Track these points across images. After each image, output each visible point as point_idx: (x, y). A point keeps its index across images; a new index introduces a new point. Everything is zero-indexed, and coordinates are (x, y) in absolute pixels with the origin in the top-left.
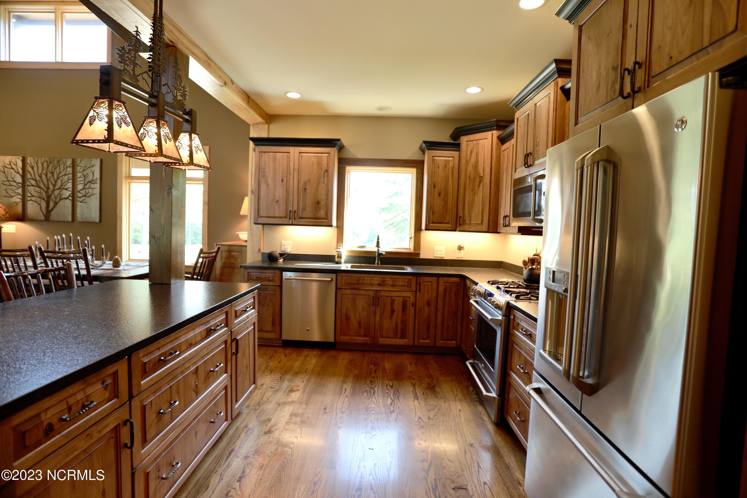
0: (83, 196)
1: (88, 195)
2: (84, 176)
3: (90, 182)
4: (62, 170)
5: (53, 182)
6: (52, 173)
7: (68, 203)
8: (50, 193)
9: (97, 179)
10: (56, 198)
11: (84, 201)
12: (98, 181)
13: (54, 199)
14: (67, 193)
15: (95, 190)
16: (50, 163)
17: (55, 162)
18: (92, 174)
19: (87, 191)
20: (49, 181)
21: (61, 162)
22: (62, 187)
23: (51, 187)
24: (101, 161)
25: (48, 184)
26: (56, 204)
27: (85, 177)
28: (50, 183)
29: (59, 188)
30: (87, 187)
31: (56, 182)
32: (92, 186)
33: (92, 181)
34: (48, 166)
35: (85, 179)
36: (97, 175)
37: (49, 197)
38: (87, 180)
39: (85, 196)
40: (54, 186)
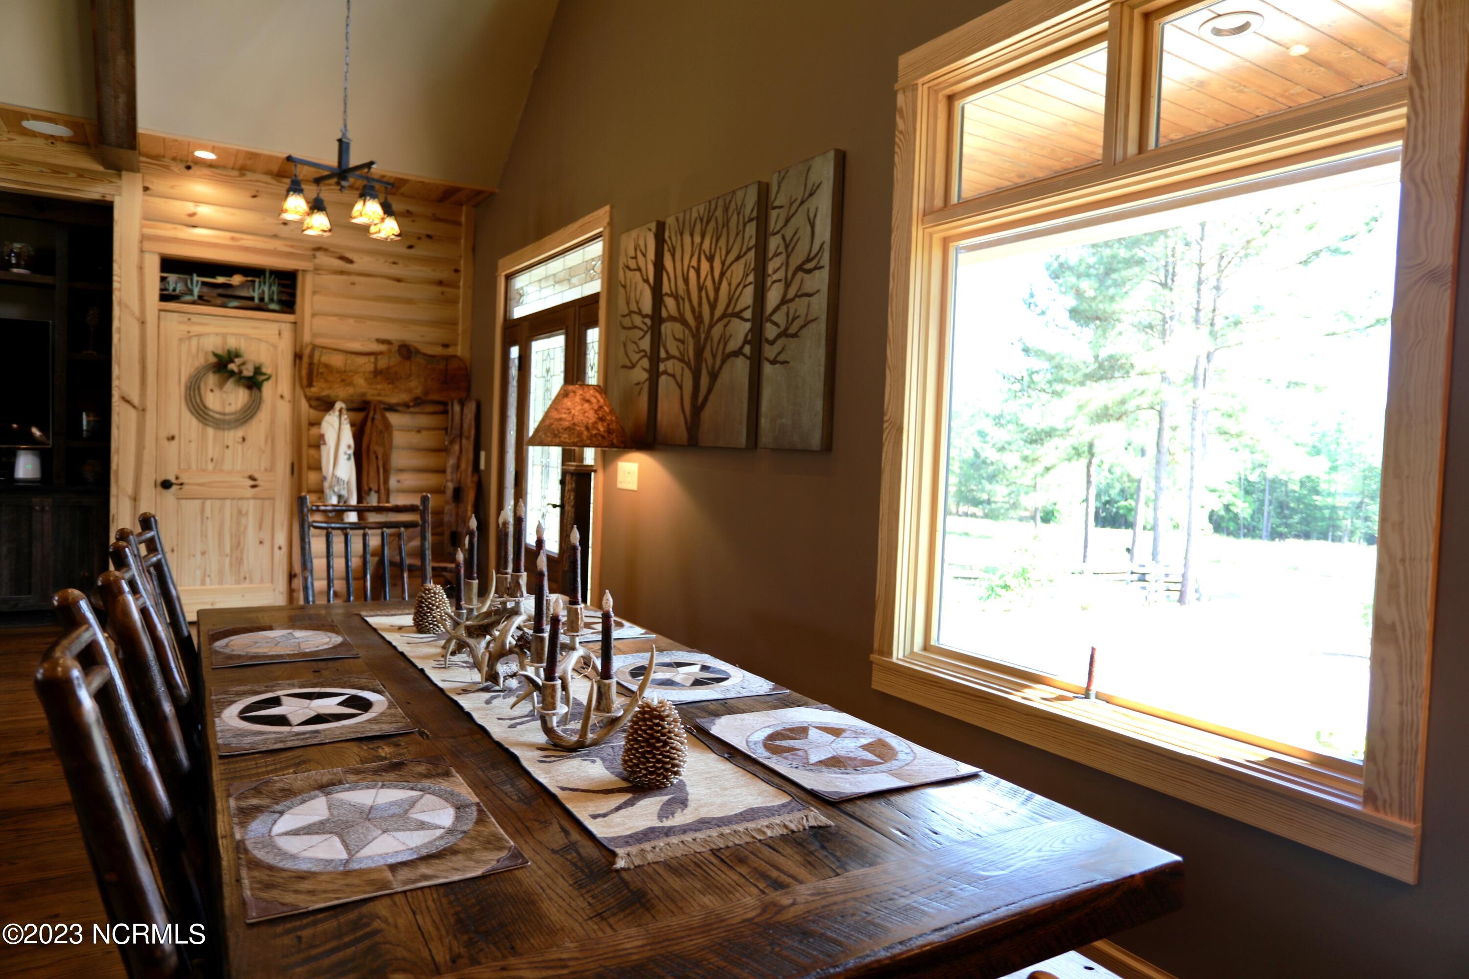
0: (779, 336)
1: (792, 331)
2: (787, 246)
3: (800, 268)
4: (732, 238)
5: (712, 294)
6: (711, 259)
7: (740, 368)
8: (703, 336)
9: (822, 247)
10: (714, 356)
11: (780, 358)
12: (826, 259)
13: (710, 361)
14: (741, 329)
15: (814, 299)
16: (708, 222)
17: (719, 213)
18: (809, 228)
19: (792, 306)
20: (703, 294)
21: (733, 206)
22: (730, 310)
23: (706, 313)
24: (841, 161)
25: (700, 304)
26: (714, 376)
27: (789, 247)
28: (704, 300)
29: (724, 315)
30: (791, 293)
31: (717, 290)
32: (809, 282)
33: (808, 260)
34: (703, 236)
35: (788, 257)
36: (824, 231)
37: (699, 352)
38: (797, 262)
39: (784, 334)
40: (713, 307)
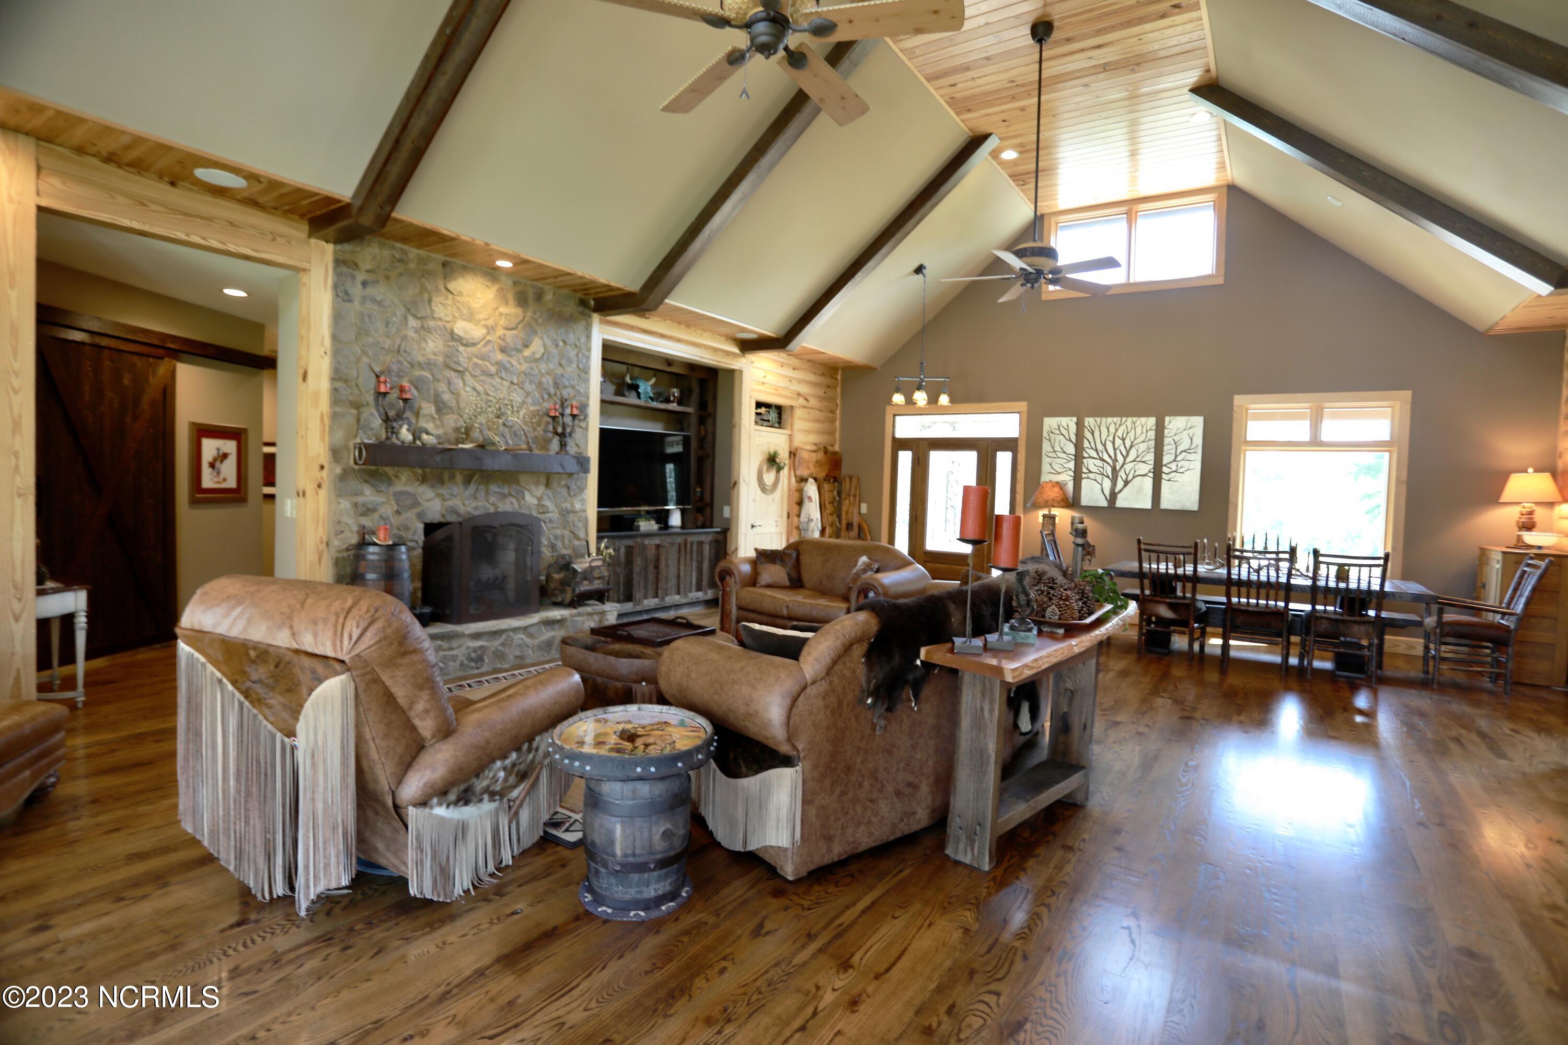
0: (1172, 472)
1: (1179, 471)
3: (1184, 451)
4: (1138, 434)
5: (1124, 453)
6: (1123, 440)
7: (1148, 483)
8: (1118, 468)
9: (1197, 446)
10: (1127, 475)
11: (1174, 479)
12: (1200, 450)
13: (1124, 477)
14: (1146, 467)
15: (1193, 462)
16: (1119, 425)
17: (1128, 423)
18: (1189, 439)
19: (1179, 464)
20: (1118, 452)
21: (1138, 422)
22: (1137, 460)
23: (1120, 458)
25: (1115, 456)
26: (1126, 483)
27: (1176, 443)
29: (1134, 461)
30: (1178, 459)
31: (1128, 452)
32: (1189, 457)
33: (1189, 448)
34: (1117, 430)
35: (1176, 446)
36: (1198, 441)
37: (1116, 473)
38: (1180, 449)
39: (1176, 471)
40: (1125, 458)
